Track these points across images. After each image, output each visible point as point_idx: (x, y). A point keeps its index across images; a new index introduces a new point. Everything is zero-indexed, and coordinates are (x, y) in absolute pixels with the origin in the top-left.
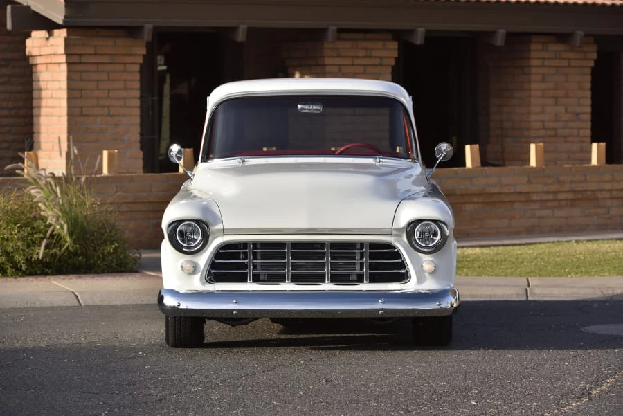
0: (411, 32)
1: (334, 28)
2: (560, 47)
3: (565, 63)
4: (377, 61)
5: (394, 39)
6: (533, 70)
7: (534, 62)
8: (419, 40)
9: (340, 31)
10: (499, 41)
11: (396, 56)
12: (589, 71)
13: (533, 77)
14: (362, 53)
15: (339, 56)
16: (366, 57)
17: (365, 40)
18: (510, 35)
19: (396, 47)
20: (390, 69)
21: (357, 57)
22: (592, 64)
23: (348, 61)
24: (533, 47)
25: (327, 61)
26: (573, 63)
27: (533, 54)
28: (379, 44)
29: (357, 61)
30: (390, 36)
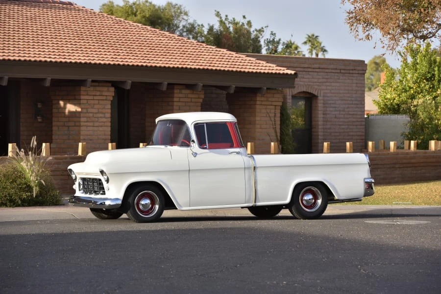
0: (124, 82)
1: (90, 80)
2: (188, 91)
3: (189, 100)
4: (104, 98)
5: (112, 86)
6: (175, 103)
7: (175, 99)
8: (128, 87)
9: (93, 81)
10: (164, 88)
11: (113, 95)
12: (200, 104)
13: (175, 107)
14: (98, 93)
15: (87, 95)
16: (100, 95)
17: (99, 86)
18: (169, 84)
19: (114, 90)
20: (110, 103)
21: (96, 95)
22: (201, 100)
23: (91, 97)
24: (176, 91)
25: (82, 97)
26: (193, 100)
27: (175, 95)
28: (105, 89)
29: (95, 98)
30: (110, 84)
